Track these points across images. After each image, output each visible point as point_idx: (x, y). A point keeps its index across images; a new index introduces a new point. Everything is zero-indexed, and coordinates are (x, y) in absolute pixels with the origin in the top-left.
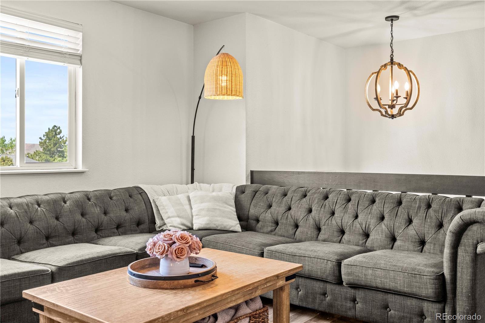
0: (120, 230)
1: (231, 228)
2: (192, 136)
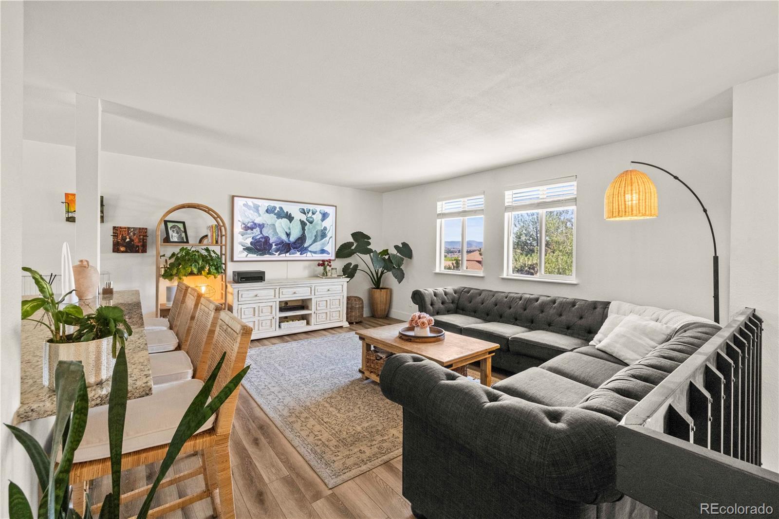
0: (569, 331)
1: (626, 359)
2: (714, 257)
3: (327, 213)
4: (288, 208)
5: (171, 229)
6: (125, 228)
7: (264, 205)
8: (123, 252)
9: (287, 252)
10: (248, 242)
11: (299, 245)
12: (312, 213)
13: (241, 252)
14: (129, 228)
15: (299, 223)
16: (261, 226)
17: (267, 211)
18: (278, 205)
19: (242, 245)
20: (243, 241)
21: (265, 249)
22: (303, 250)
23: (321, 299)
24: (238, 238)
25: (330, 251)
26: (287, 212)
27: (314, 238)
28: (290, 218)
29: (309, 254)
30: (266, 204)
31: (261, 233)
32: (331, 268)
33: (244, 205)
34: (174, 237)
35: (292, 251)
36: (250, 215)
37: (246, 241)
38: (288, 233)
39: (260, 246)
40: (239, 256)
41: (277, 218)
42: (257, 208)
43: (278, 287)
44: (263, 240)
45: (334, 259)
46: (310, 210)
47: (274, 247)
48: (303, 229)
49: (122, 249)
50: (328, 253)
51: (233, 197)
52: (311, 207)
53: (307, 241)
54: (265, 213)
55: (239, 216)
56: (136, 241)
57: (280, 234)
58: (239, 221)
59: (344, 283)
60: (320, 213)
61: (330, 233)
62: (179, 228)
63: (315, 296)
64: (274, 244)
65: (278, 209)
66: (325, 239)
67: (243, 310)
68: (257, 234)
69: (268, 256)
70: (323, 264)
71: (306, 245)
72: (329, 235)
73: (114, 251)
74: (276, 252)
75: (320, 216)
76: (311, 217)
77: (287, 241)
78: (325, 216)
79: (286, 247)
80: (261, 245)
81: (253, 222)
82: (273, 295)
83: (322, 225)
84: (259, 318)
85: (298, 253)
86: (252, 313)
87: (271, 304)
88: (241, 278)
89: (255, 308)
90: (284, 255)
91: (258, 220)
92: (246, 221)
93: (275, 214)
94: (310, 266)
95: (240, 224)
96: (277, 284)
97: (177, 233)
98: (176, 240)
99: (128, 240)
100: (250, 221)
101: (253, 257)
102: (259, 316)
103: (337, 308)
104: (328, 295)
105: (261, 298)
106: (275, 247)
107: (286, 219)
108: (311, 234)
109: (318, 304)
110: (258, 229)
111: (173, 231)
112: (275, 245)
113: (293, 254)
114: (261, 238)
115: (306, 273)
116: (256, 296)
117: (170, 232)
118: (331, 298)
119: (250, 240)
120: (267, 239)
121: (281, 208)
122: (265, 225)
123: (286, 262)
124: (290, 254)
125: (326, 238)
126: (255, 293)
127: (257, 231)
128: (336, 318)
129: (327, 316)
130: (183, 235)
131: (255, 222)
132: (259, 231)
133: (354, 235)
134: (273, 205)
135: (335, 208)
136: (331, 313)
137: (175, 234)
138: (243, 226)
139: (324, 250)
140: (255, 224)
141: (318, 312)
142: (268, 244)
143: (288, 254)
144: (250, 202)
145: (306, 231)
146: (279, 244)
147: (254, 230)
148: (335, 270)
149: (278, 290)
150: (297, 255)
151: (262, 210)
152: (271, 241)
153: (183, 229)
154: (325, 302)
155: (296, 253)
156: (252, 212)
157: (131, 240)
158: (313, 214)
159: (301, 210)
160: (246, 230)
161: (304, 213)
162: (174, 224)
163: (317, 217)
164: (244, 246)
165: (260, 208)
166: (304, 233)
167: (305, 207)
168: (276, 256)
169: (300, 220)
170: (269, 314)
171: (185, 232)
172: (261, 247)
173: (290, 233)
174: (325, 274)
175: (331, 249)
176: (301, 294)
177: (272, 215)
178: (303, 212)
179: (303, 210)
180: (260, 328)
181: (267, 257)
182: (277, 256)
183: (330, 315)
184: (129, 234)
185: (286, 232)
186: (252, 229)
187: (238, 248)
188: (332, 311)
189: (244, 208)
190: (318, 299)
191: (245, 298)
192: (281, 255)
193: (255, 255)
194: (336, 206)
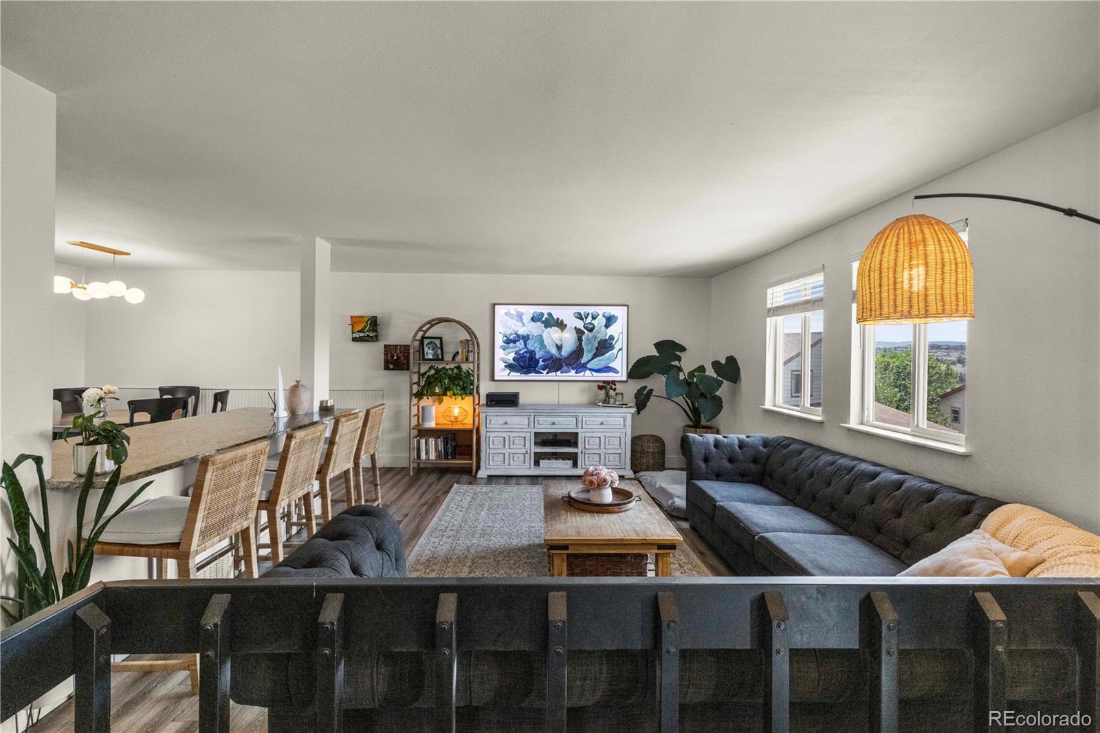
3: (613, 316)
4: (558, 313)
5: (426, 346)
6: (393, 346)
7: (529, 311)
8: (392, 369)
9: (557, 371)
10: (511, 357)
11: (574, 360)
12: (592, 317)
13: (502, 370)
14: (396, 346)
15: (574, 332)
16: (526, 338)
17: (533, 319)
18: (545, 310)
19: (504, 362)
20: (505, 356)
21: (530, 366)
22: (582, 367)
23: (591, 435)
24: (499, 353)
25: (619, 368)
26: (558, 319)
27: (595, 351)
28: (561, 325)
29: (588, 372)
30: (531, 310)
31: (526, 346)
32: (615, 393)
33: (505, 313)
34: (429, 353)
35: (565, 368)
36: (512, 326)
37: (508, 357)
38: (559, 345)
39: (524, 362)
40: (501, 374)
41: (545, 327)
42: (520, 317)
43: (533, 415)
44: (528, 355)
45: (625, 379)
46: (588, 314)
47: (541, 363)
48: (580, 339)
49: (391, 367)
50: (616, 372)
51: (494, 305)
52: (591, 310)
53: (584, 356)
54: (529, 322)
55: (500, 328)
56: (402, 358)
57: (549, 347)
58: (500, 333)
59: (627, 415)
60: (604, 316)
61: (620, 344)
62: (436, 344)
63: (583, 430)
64: (541, 360)
65: (546, 316)
66: (610, 352)
67: (491, 438)
68: (520, 348)
69: (533, 374)
70: (605, 386)
71: (583, 361)
72: (617, 347)
73: (385, 369)
74: (544, 370)
75: (604, 321)
76: (590, 323)
77: (558, 356)
78: (610, 320)
79: (555, 364)
80: (525, 360)
81: (516, 334)
82: (527, 423)
83: (606, 334)
84: (510, 450)
85: (573, 372)
86: (502, 443)
87: (524, 435)
88: (491, 401)
89: (504, 438)
90: (554, 374)
91: (522, 331)
92: (508, 332)
93: (542, 323)
94: (590, 389)
95: (501, 336)
96: (532, 411)
97: (433, 350)
98: (431, 357)
99: (395, 357)
100: (513, 332)
101: (516, 376)
102: (510, 448)
103: (616, 449)
104: (602, 430)
105: (511, 426)
106: (543, 363)
107: (556, 328)
108: (590, 346)
109: (587, 441)
110: (521, 341)
111: (429, 348)
112: (543, 361)
113: (566, 373)
114: (526, 352)
115: (584, 399)
116: (506, 423)
117: (426, 349)
118: (607, 435)
119: (513, 355)
120: (532, 353)
121: (550, 314)
122: (531, 337)
123: (557, 383)
124: (561, 373)
125: (613, 351)
126: (506, 419)
127: (520, 344)
128: (615, 463)
129: (600, 458)
130: (439, 351)
131: (518, 333)
132: (523, 343)
133: (658, 345)
134: (539, 311)
135: (626, 308)
136: (607, 456)
137: (430, 351)
138: (505, 338)
139: (609, 367)
140: (518, 336)
141: (588, 452)
142: (534, 360)
143: (559, 373)
144: (512, 309)
145: (583, 343)
146: (548, 359)
147: (518, 343)
148: (620, 396)
149: (533, 418)
150: (572, 375)
151: (527, 318)
152: (537, 357)
153: (439, 346)
154: (598, 439)
155: (569, 371)
156: (515, 322)
157: (398, 358)
158: (594, 318)
159: (576, 314)
160: (508, 343)
161: (581, 318)
162: (430, 340)
163: (600, 322)
164: (505, 363)
165: (524, 316)
166: (580, 344)
167: (582, 310)
168: (544, 376)
169: (575, 328)
170: (522, 446)
171: (442, 348)
172: (526, 363)
173: (562, 345)
174: (606, 401)
175: (619, 365)
176: (564, 424)
177: (539, 323)
178: (579, 316)
179: (580, 314)
180: (511, 462)
181: (532, 376)
182: (545, 374)
183: (605, 459)
184: (396, 352)
185: (557, 345)
186: (515, 342)
187: (499, 365)
188: (609, 452)
189: (506, 317)
190: (588, 435)
191: (494, 424)
192: (550, 374)
193: (519, 374)
194: (628, 306)
